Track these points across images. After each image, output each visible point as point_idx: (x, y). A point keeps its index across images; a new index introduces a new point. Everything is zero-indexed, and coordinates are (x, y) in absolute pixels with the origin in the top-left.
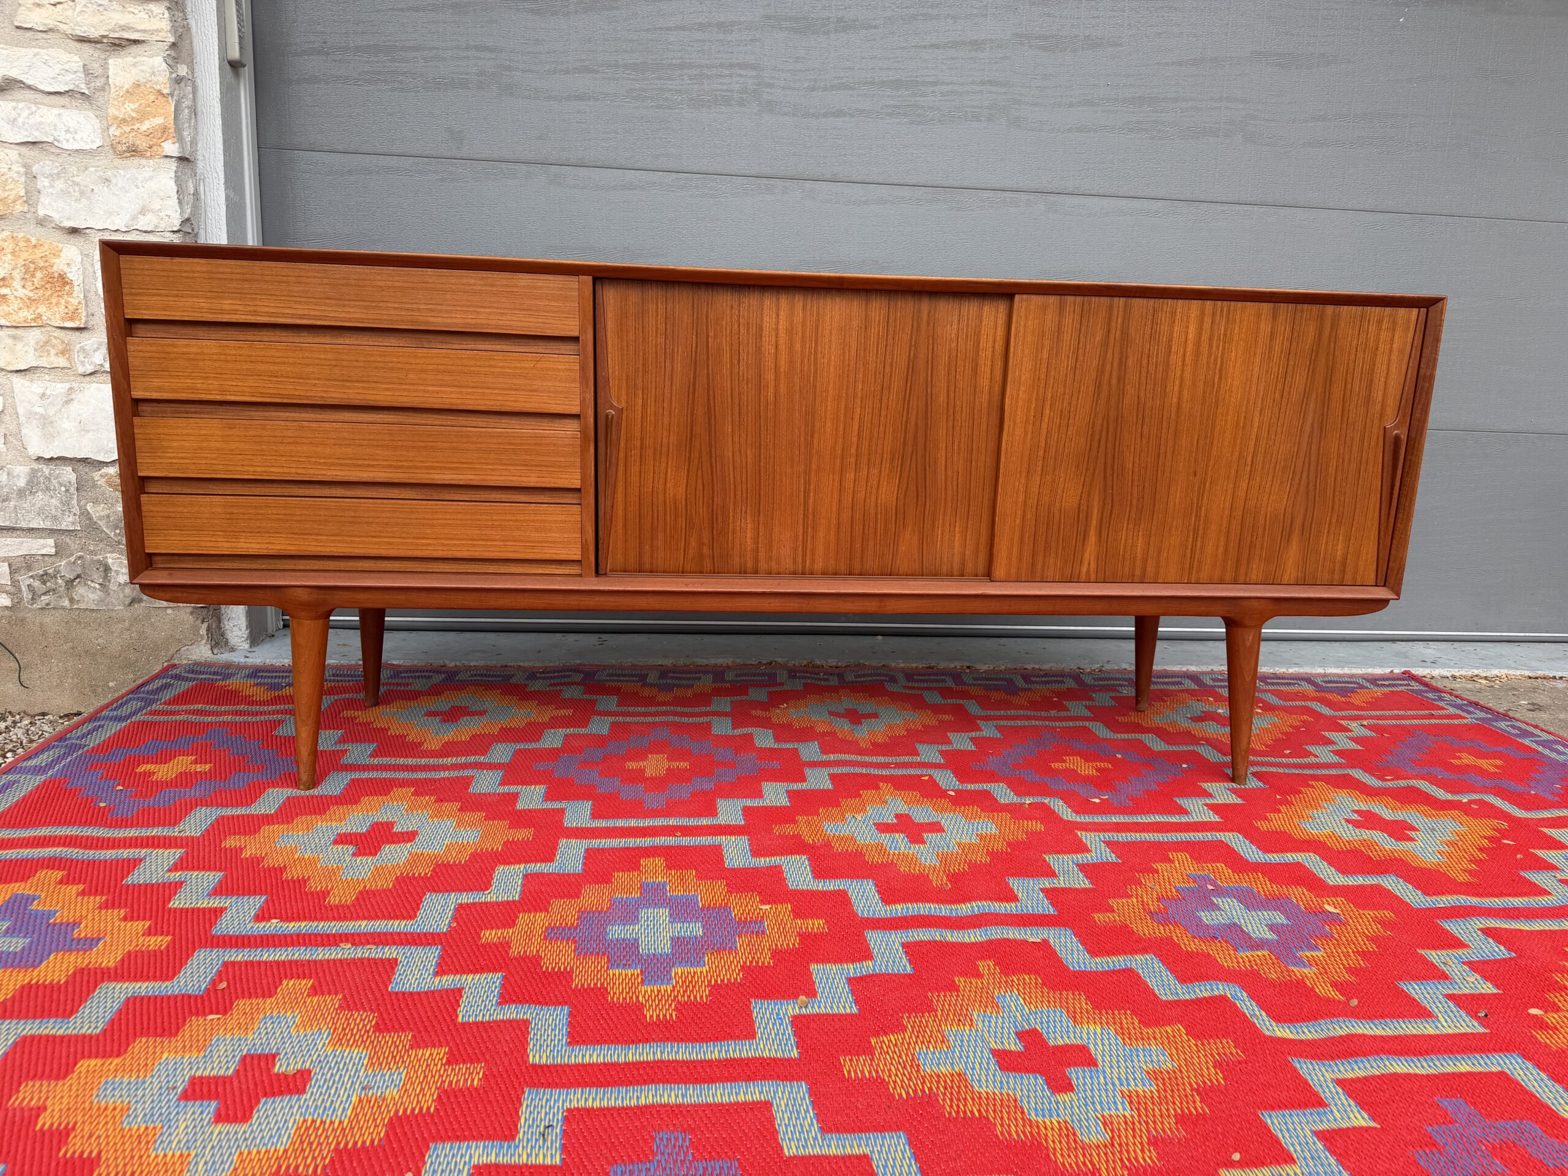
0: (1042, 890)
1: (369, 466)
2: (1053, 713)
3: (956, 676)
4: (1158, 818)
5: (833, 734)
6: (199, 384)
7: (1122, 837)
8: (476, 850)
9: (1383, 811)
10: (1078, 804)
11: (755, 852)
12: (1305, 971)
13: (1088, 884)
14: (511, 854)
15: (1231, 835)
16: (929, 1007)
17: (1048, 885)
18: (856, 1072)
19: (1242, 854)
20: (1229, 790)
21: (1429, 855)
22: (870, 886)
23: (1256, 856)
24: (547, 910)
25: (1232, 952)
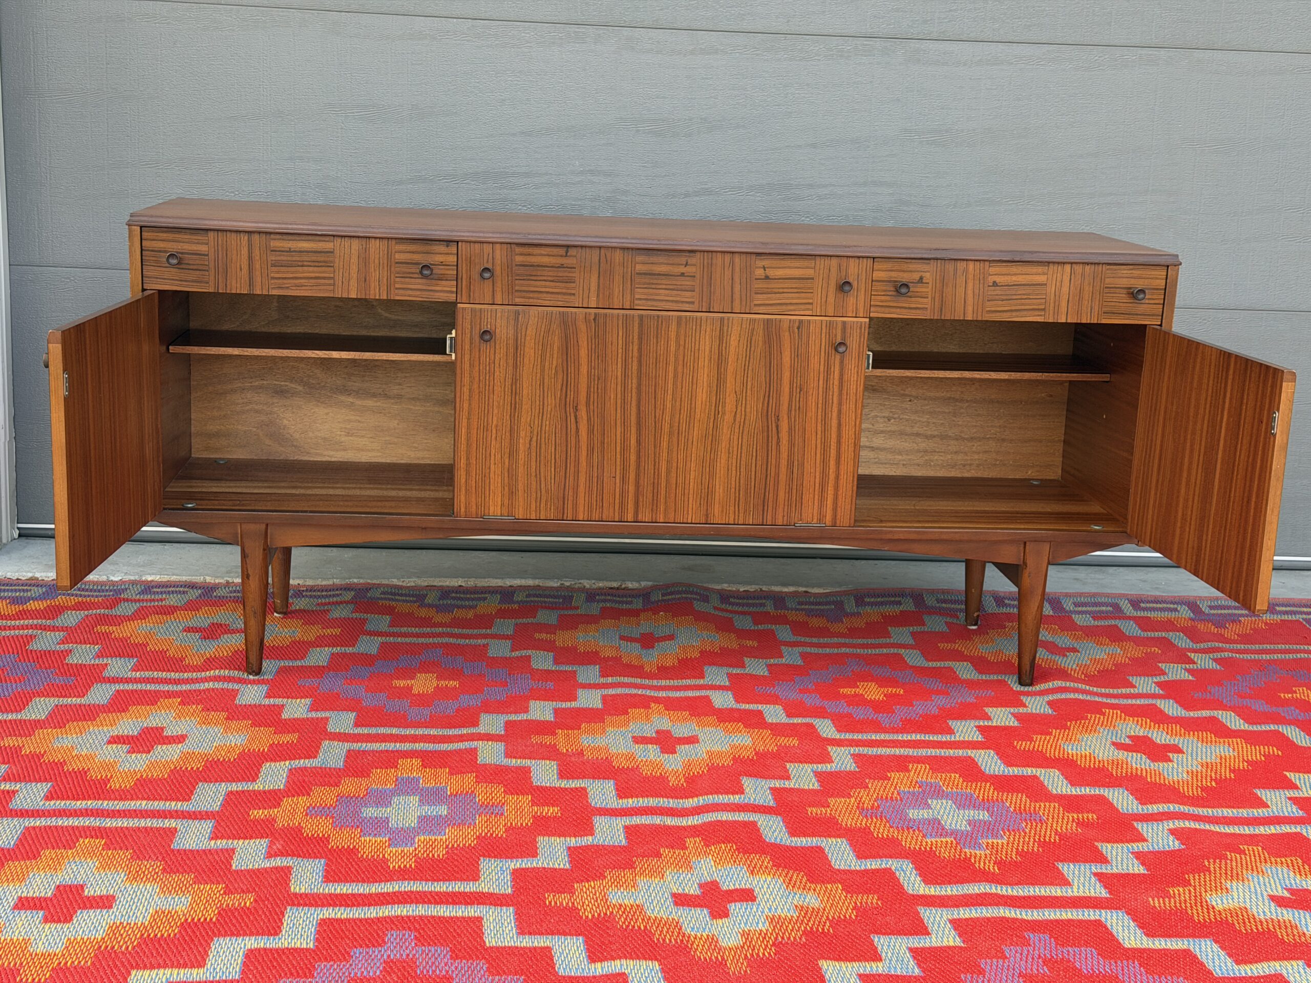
0: (771, 789)
2: (871, 640)
3: (780, 601)
4: (919, 737)
5: (617, 659)
8: (244, 750)
9: (1160, 736)
10: (844, 723)
11: (508, 755)
12: (978, 852)
13: (817, 786)
14: (277, 754)
15: (983, 752)
16: (631, 866)
17: (778, 785)
18: (556, 903)
19: (983, 768)
20: (1012, 714)
21: (1175, 774)
22: (610, 785)
23: (997, 769)
24: (309, 795)
25: (920, 838)
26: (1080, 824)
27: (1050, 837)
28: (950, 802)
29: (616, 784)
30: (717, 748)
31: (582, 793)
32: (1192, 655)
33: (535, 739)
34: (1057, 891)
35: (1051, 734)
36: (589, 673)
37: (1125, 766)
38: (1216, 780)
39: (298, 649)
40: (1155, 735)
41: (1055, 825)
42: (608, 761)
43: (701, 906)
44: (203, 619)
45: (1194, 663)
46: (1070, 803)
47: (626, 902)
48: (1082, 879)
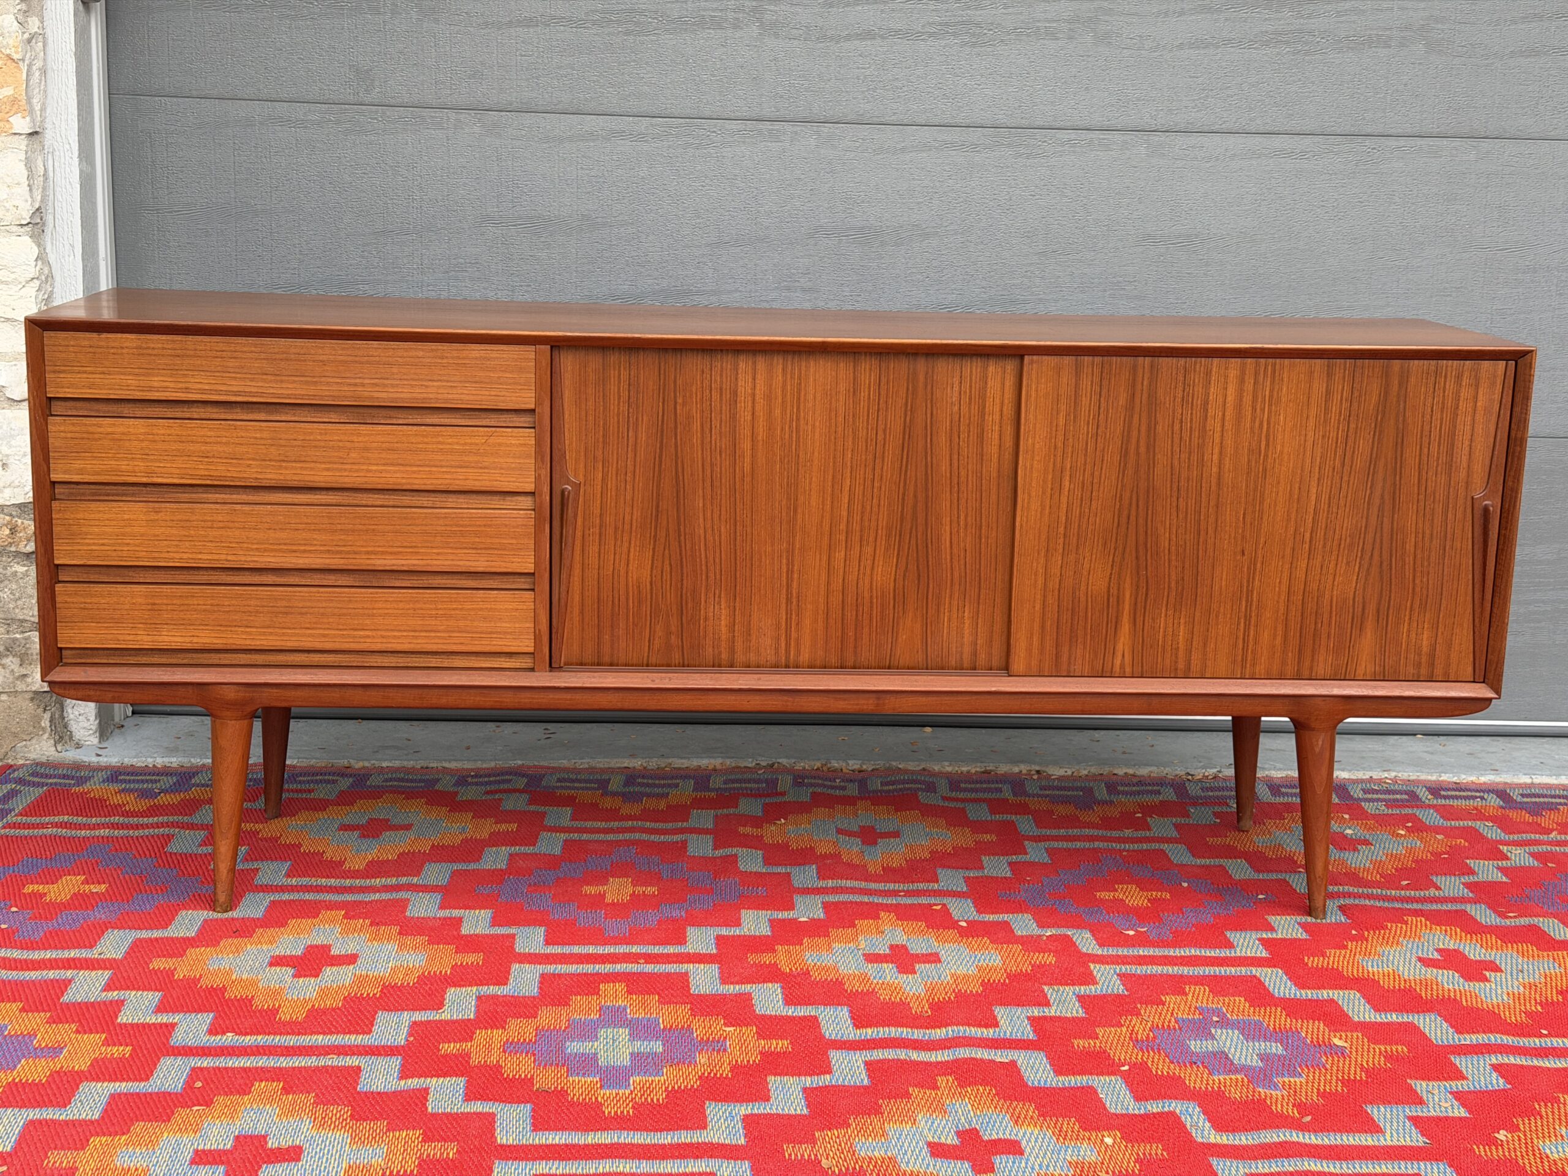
0: (1029, 1018)
1: (305, 551)
2: (1128, 833)
3: (1017, 783)
4: (1194, 952)
5: (836, 857)
6: (124, 465)
7: (1140, 970)
8: (423, 973)
9: (1474, 951)
10: (1107, 936)
11: (724, 980)
12: (1273, 1093)
13: (1081, 1013)
14: (461, 977)
15: (1269, 970)
16: (877, 1111)
17: (1036, 1014)
18: (796, 1155)
19: (1271, 989)
20: (1299, 924)
21: (1494, 996)
22: (844, 1012)
23: (1287, 992)
24: (504, 1028)
25: (1205, 1076)
26: (1389, 1057)
27: (1355, 1074)
28: (1236, 1032)
29: (851, 1012)
30: (962, 971)
31: (813, 1022)
32: (1504, 849)
33: (752, 958)
34: (1367, 1140)
35: (1346, 947)
36: (805, 876)
37: (1435, 987)
38: (1541, 1004)
39: (471, 850)
40: (1467, 948)
41: (1359, 1059)
42: (839, 983)
43: (962, 1159)
44: (358, 814)
45: (1508, 859)
46: (1374, 1032)
47: (876, 1154)
48: (1395, 1124)
